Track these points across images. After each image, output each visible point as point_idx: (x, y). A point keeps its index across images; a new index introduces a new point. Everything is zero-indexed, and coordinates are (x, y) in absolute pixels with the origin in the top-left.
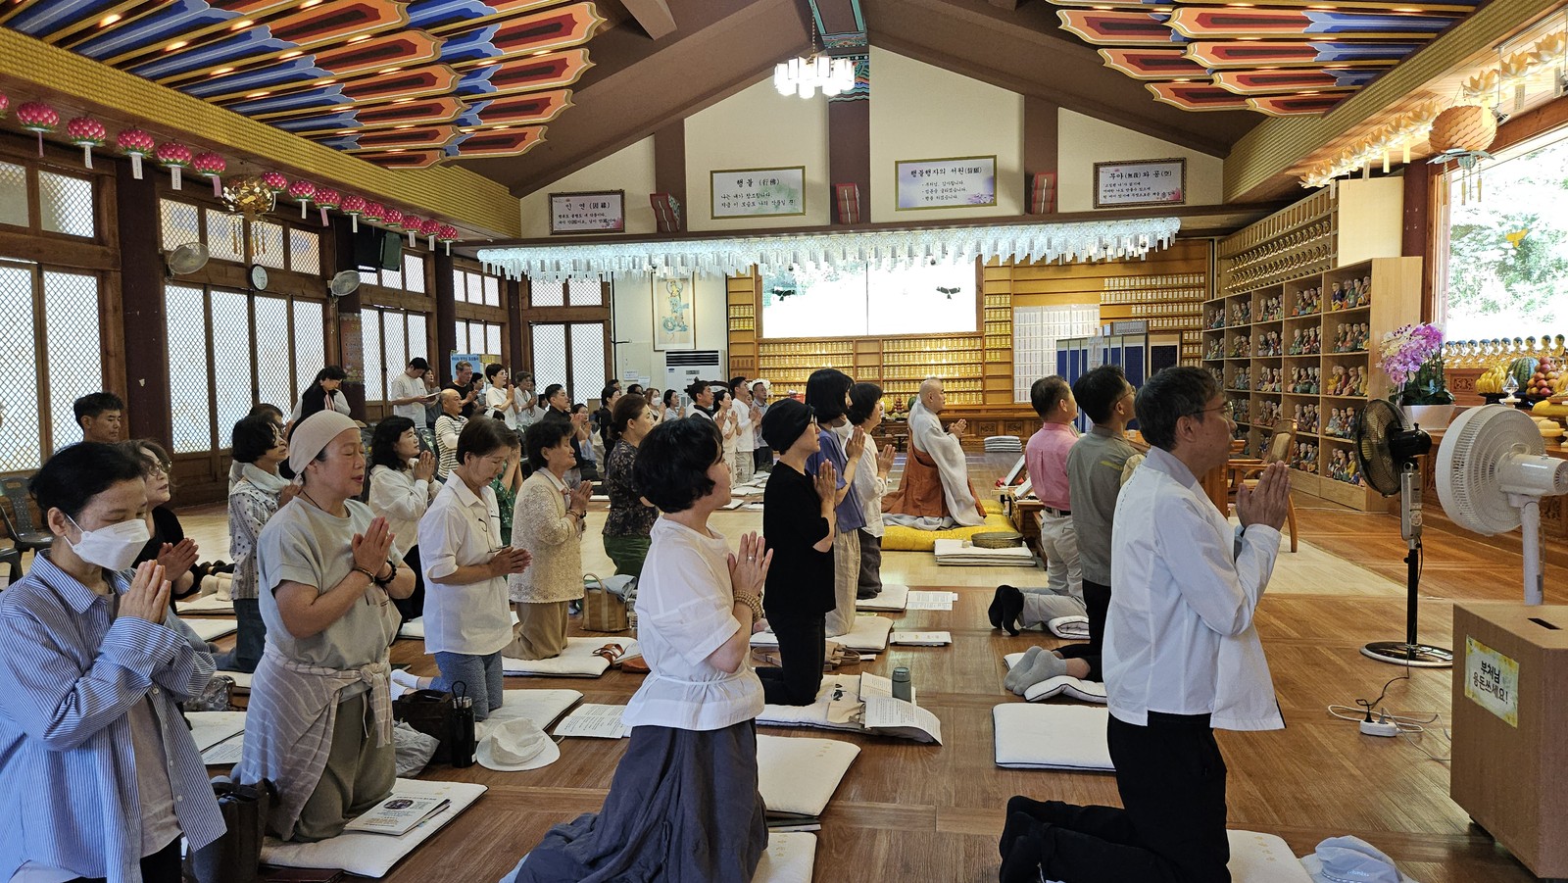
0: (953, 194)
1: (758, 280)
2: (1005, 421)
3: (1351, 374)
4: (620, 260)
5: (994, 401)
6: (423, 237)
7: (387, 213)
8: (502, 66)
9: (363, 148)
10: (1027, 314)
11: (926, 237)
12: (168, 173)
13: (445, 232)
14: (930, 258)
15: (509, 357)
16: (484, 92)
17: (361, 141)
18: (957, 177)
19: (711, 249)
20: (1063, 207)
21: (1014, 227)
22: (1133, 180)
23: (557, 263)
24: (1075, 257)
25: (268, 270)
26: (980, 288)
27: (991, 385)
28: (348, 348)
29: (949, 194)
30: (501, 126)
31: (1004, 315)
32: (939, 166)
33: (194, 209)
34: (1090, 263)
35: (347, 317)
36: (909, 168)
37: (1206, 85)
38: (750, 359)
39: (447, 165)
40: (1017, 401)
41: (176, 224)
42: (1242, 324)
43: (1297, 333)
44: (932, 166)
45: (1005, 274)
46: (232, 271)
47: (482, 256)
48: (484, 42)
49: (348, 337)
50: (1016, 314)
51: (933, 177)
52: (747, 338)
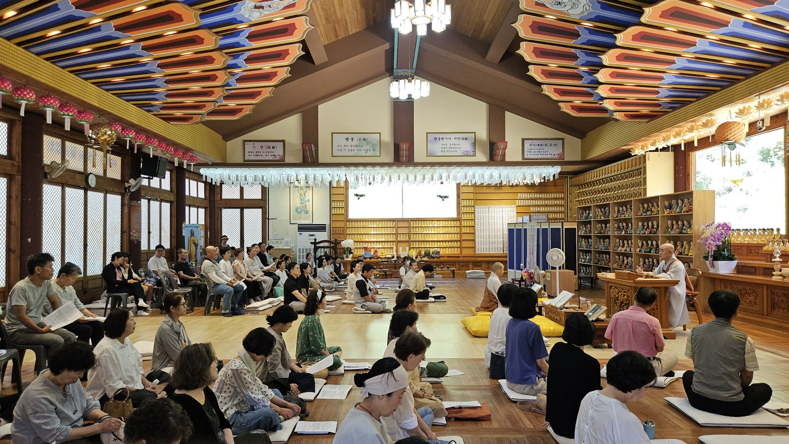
0: (455, 150)
1: (347, 188)
2: (473, 262)
3: (678, 244)
4: (280, 176)
5: (466, 252)
7: (166, 147)
9: (162, 112)
10: (482, 209)
13: (192, 158)
14: (440, 181)
15: (209, 226)
16: (231, 86)
18: (457, 142)
20: (508, 159)
21: (483, 167)
22: (540, 147)
23: (246, 175)
25: (96, 176)
26: (458, 196)
27: (465, 244)
28: (134, 221)
29: (453, 150)
30: (232, 104)
31: (471, 210)
32: (448, 136)
33: (59, 141)
35: (134, 203)
36: (434, 136)
38: (342, 229)
39: (198, 123)
40: (477, 252)
41: (50, 149)
42: (603, 218)
43: (640, 224)
44: (444, 136)
45: (471, 190)
46: (78, 176)
47: (203, 171)
48: (240, 61)
49: (134, 215)
50: (476, 210)
51: (445, 141)
52: (342, 218)
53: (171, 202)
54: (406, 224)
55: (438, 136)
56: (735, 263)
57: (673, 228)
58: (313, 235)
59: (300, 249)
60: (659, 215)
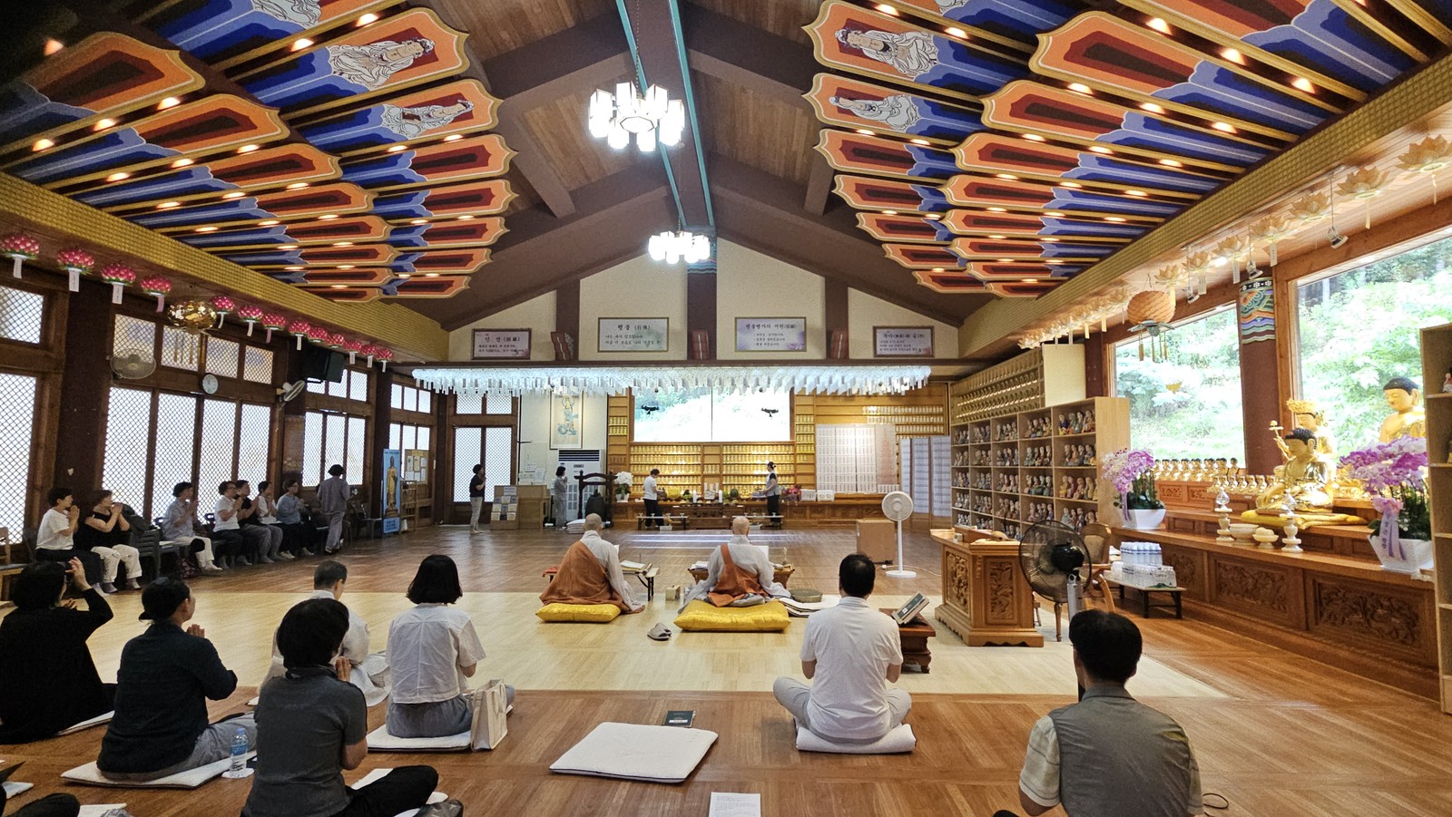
0: (776, 342)
1: (632, 399)
2: (811, 506)
3: (1079, 482)
4: (526, 380)
6: (362, 356)
8: (433, 226)
10: (825, 430)
11: (755, 372)
13: (382, 353)
14: (758, 388)
15: (435, 452)
16: (417, 245)
18: (779, 330)
19: (596, 374)
20: (853, 355)
21: (819, 367)
22: (899, 339)
23: (476, 381)
26: (792, 410)
27: (801, 480)
29: (773, 342)
30: (432, 274)
31: (808, 430)
32: (767, 322)
35: (292, 418)
36: (745, 323)
38: (623, 457)
40: (818, 496)
42: (982, 442)
43: (1029, 450)
44: (761, 322)
45: (810, 401)
47: (417, 374)
50: (817, 430)
51: (762, 330)
52: (622, 441)
53: (367, 419)
54: (715, 450)
55: (752, 322)
56: (1161, 513)
57: (1071, 457)
58: (580, 466)
60: (1053, 437)
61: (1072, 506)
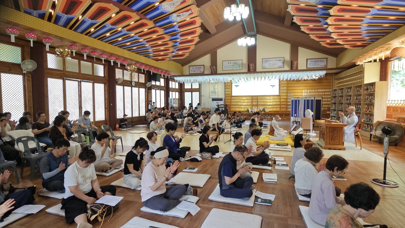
1: (232, 83)
3: (369, 107)
5: (282, 110)
6: (164, 75)
7: (158, 70)
8: (181, 41)
9: (154, 58)
11: (268, 74)
12: (118, 64)
13: (169, 74)
15: (180, 99)
16: (178, 46)
17: (154, 56)
18: (276, 62)
19: (222, 77)
20: (299, 68)
21: (288, 72)
22: (315, 62)
23: (190, 79)
24: (301, 79)
25: (135, 82)
26: (280, 85)
27: (282, 106)
28: (149, 98)
29: (274, 65)
30: (180, 53)
31: (285, 91)
32: (272, 59)
33: (121, 70)
34: (304, 80)
35: (149, 91)
36: (265, 60)
37: (335, 42)
38: (230, 100)
39: (169, 61)
41: (119, 73)
42: (341, 95)
43: (355, 97)
44: (270, 60)
45: (285, 82)
46: (128, 82)
47: (176, 78)
48: (178, 36)
49: (149, 95)
51: (270, 62)
52: (229, 95)
53: (164, 90)
54: (256, 98)
57: (368, 99)
58: (217, 102)
59: (213, 108)
60: (362, 93)
61: (367, 114)
